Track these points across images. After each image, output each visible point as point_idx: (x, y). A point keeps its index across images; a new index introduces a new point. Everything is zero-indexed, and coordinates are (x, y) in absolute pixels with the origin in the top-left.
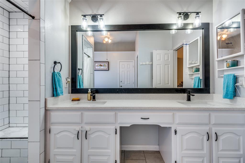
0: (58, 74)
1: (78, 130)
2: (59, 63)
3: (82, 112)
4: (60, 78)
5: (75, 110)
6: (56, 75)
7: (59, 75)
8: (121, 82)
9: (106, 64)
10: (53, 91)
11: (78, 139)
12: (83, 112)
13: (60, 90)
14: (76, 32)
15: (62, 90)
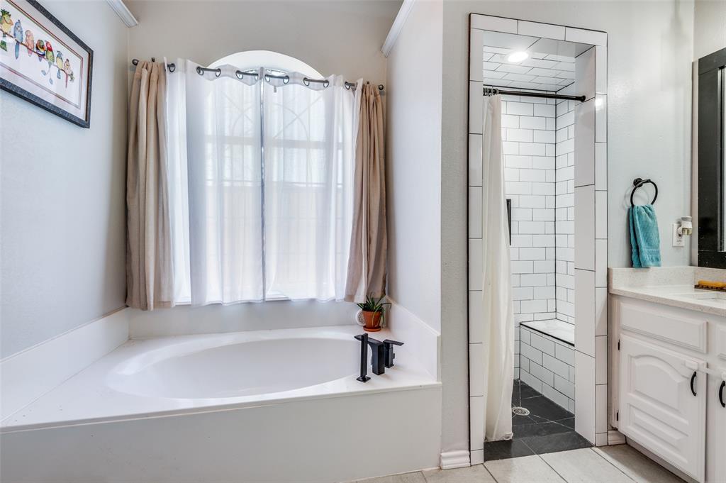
0: (646, 211)
1: (695, 368)
2: (648, 181)
3: (708, 321)
4: (650, 220)
5: (684, 309)
6: (639, 213)
7: (648, 214)
10: (631, 253)
11: (695, 394)
12: (712, 321)
13: (649, 253)
14: (719, 72)
15: (658, 252)
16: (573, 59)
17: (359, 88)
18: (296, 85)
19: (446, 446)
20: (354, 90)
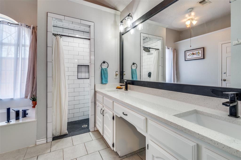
4: (106, 72)
6: (103, 70)
7: (106, 70)
8: (225, 73)
9: (200, 51)
11: (101, 114)
14: (122, 36)
15: (107, 80)
16: (89, 28)
17: (32, 28)
18: (4, 25)
19: (38, 138)
20: (30, 28)
